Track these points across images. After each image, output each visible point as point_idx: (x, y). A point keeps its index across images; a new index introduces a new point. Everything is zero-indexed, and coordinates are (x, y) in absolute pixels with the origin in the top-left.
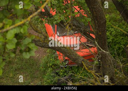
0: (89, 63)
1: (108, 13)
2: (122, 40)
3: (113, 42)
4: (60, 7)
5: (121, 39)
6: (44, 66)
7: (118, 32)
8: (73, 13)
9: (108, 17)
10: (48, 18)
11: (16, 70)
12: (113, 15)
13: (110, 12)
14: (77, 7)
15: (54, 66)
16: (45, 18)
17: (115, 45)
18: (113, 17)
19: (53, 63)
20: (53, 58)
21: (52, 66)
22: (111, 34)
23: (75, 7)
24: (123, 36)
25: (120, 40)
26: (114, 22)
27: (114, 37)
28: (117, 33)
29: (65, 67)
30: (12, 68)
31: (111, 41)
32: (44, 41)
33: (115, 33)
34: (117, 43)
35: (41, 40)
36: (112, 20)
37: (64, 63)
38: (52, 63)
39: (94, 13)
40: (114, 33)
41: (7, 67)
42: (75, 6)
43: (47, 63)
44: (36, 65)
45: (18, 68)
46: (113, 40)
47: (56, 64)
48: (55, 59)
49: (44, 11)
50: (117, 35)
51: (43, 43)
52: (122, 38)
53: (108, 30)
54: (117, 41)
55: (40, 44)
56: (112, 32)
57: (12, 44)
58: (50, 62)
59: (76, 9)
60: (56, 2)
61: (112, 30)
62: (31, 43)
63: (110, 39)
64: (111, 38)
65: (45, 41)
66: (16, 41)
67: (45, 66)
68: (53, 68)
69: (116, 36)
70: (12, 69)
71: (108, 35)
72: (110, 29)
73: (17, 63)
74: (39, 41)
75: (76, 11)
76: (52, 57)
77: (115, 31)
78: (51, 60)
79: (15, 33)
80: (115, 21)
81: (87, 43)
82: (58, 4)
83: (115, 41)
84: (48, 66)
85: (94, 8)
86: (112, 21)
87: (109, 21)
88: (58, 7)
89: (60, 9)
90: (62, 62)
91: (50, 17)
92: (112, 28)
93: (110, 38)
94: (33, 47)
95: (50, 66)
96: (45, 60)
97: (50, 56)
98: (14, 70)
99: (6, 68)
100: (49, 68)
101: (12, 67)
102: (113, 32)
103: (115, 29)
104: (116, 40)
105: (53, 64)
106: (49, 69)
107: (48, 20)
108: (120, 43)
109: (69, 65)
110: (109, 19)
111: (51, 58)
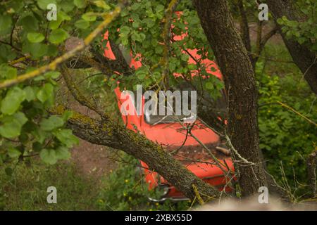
0: (210, 190)
1: (277, 73)
2: (308, 144)
3: (284, 146)
4: (151, 48)
5: (304, 140)
6: (107, 198)
7: (299, 122)
8: (184, 67)
9: (276, 82)
10: (122, 76)
11: (36, 202)
12: (289, 78)
13: (283, 72)
14: (194, 52)
15: (133, 198)
16: (115, 75)
17: (290, 154)
18: (289, 84)
19: (131, 190)
20: (132, 179)
21: (126, 199)
22: (280, 125)
23: (189, 51)
24: (312, 133)
25: (303, 142)
26: (290, 95)
27: (289, 133)
28: (296, 123)
29: (161, 203)
30: (26, 198)
31: (280, 143)
32: (100, 127)
33: (292, 124)
34: (296, 149)
35: (93, 126)
36: (286, 91)
37: (158, 192)
38: (128, 191)
39: (227, 65)
40: (288, 123)
41: (14, 193)
42: (189, 48)
43: (115, 190)
44: (89, 193)
45: (42, 198)
46: (285, 140)
47: (139, 193)
48: (136, 179)
49: (114, 58)
50: (295, 130)
51: (98, 133)
52: (309, 138)
53: (274, 116)
54: (295, 145)
55: (91, 134)
56: (283, 120)
57: (14, 126)
58: (123, 188)
59: (192, 57)
60: (141, 37)
61: (286, 114)
62: (62, 128)
63: (278, 137)
64: (281, 135)
65: (104, 129)
66: (24, 119)
67: (110, 197)
68: (129, 203)
69: (293, 131)
70: (26, 201)
71: (273, 127)
72: (280, 113)
73: (41, 186)
74: (88, 127)
75: (191, 61)
76: (129, 175)
77: (291, 120)
78: (125, 183)
79: (23, 99)
80: (294, 93)
81: (220, 146)
82: (148, 42)
83: (289, 143)
84: (119, 197)
85: (227, 53)
86: (285, 94)
87: (279, 94)
88: (146, 50)
89: (153, 55)
90: (153, 188)
91: (127, 74)
92: (284, 111)
93: (277, 135)
94: (67, 139)
95: (122, 197)
96: (110, 181)
97: (124, 173)
98: (33, 201)
99: (12, 196)
100: (121, 202)
101: (29, 195)
102: (286, 121)
103: (291, 113)
104: (292, 140)
105: (131, 194)
106: (121, 204)
107: (120, 80)
108: (303, 150)
109: (171, 199)
110: (278, 87)
111: (125, 178)
